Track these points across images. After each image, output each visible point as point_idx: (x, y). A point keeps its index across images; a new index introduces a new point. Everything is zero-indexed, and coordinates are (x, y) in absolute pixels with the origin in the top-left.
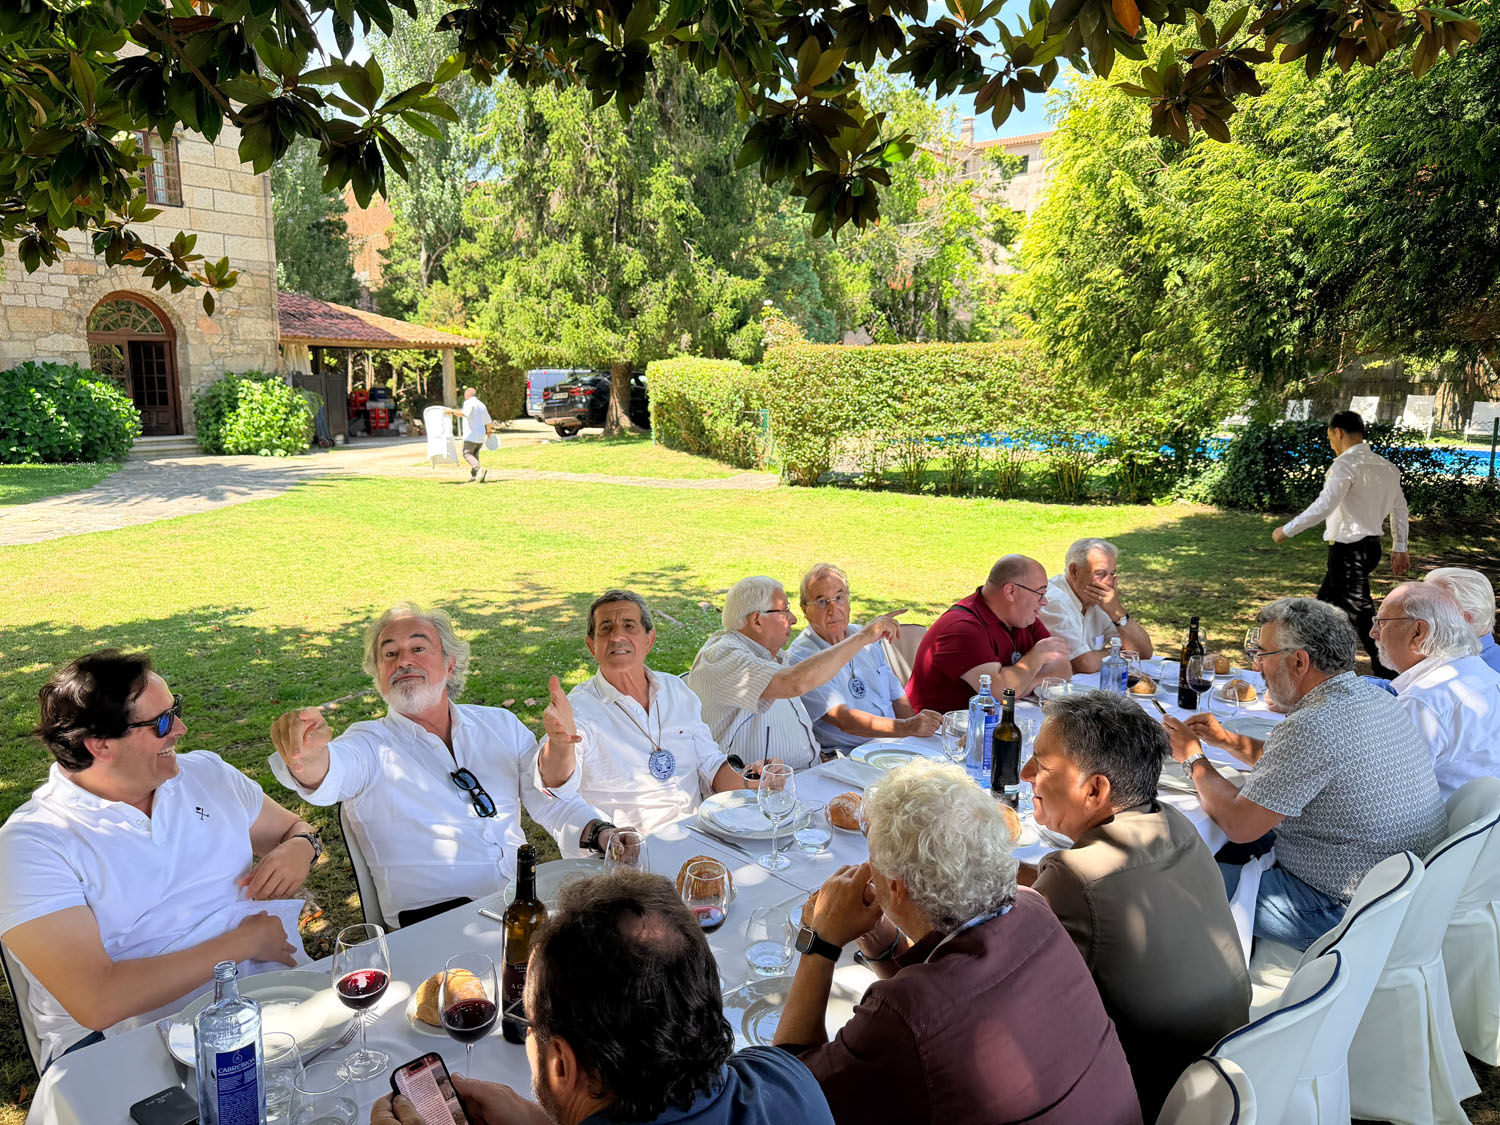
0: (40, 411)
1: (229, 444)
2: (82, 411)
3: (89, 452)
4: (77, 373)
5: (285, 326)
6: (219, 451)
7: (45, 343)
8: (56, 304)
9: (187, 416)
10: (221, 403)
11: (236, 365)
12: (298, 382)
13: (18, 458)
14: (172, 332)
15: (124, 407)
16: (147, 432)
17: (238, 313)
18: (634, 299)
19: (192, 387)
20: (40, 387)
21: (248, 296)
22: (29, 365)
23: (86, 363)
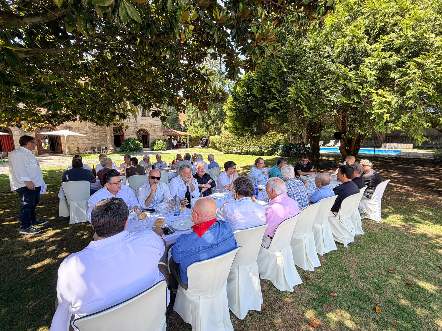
0: (129, 145)
1: (155, 149)
2: (135, 145)
3: (135, 150)
4: (134, 140)
5: (164, 133)
6: (153, 150)
7: (131, 136)
8: (133, 131)
9: (150, 146)
10: (154, 143)
11: (156, 138)
12: (165, 141)
13: (126, 151)
14: (148, 134)
15: (141, 144)
16: (144, 148)
17: (157, 131)
18: (209, 127)
19: (151, 142)
20: (130, 142)
21: (158, 129)
22: (129, 139)
23: (136, 138)
